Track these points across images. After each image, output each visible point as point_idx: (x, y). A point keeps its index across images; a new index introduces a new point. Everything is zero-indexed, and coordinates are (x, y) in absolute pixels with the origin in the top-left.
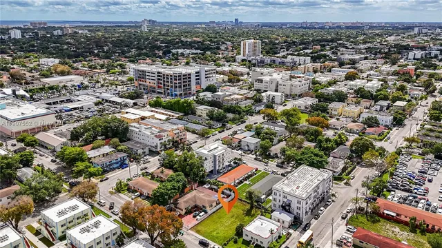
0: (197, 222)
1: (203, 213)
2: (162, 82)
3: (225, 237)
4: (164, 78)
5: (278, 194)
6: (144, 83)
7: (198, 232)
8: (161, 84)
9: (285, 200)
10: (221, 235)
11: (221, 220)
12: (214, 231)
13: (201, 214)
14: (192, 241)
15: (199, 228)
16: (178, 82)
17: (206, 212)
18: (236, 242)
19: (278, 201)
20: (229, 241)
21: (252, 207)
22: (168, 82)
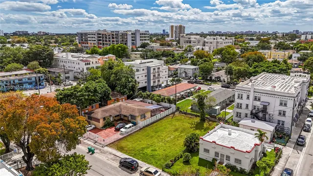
0: (121, 137)
1: (131, 125)
2: (101, 42)
3: (167, 156)
4: (103, 37)
5: (245, 96)
6: (87, 45)
7: (121, 149)
8: (101, 44)
9: (258, 103)
10: (160, 152)
11: (159, 133)
12: (148, 148)
13: (128, 126)
14: (109, 162)
15: (123, 144)
16: (115, 40)
17: (135, 124)
18: (187, 162)
19: (244, 106)
20: (175, 160)
21: (203, 120)
22: (106, 41)
